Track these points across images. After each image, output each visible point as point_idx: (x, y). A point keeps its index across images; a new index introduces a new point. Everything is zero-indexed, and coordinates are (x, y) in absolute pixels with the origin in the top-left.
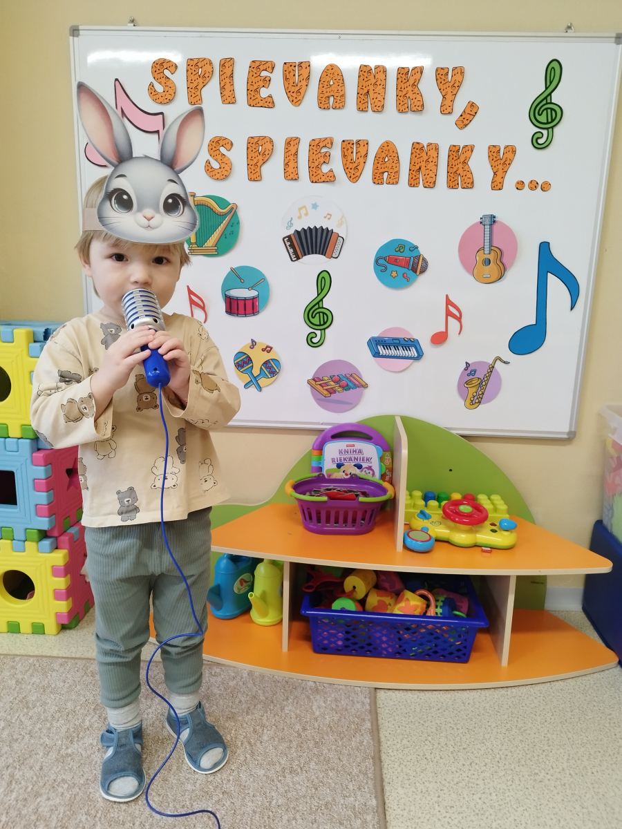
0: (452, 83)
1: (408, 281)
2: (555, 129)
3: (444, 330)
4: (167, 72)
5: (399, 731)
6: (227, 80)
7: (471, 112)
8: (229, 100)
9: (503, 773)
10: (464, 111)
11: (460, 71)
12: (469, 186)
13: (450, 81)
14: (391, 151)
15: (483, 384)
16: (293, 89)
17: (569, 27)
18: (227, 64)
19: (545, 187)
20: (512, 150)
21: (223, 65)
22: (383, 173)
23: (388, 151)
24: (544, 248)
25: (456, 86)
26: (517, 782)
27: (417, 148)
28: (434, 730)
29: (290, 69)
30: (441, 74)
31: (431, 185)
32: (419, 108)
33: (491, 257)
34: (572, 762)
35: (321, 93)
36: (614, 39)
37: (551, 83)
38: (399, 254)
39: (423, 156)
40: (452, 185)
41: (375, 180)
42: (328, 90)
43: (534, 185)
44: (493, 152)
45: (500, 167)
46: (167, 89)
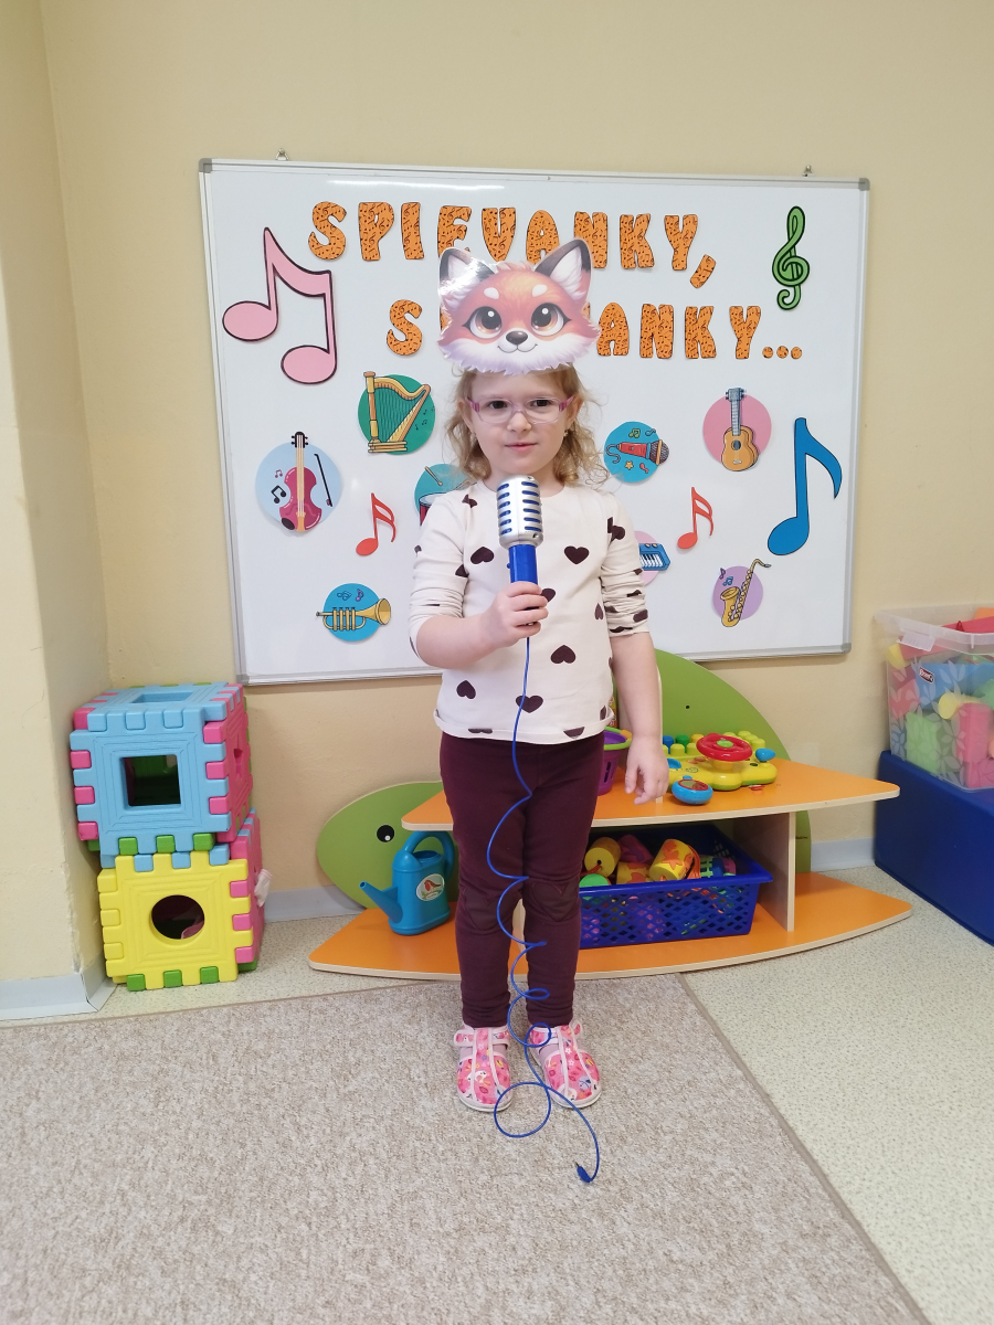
0: (684, 233)
1: (647, 472)
2: (802, 286)
3: (692, 531)
4: (332, 220)
5: (728, 1008)
6: (412, 230)
7: (707, 268)
8: (415, 254)
9: (861, 1026)
10: (700, 267)
11: (692, 220)
12: (711, 354)
13: (681, 231)
14: (618, 315)
15: (741, 594)
16: (495, 241)
17: (808, 170)
18: (411, 210)
19: (796, 354)
20: (756, 312)
21: (406, 211)
22: (610, 341)
23: (613, 315)
24: (800, 425)
25: (689, 237)
26: (880, 1031)
27: (648, 311)
28: (767, 1001)
29: (491, 216)
30: (671, 223)
31: (667, 355)
32: (648, 263)
33: (741, 439)
34: (927, 1005)
35: (530, 246)
36: (857, 185)
37: (794, 233)
38: (634, 440)
39: (656, 320)
40: (691, 354)
41: (601, 351)
42: (539, 242)
43: (783, 352)
44: (735, 313)
45: (745, 331)
46: (333, 241)
